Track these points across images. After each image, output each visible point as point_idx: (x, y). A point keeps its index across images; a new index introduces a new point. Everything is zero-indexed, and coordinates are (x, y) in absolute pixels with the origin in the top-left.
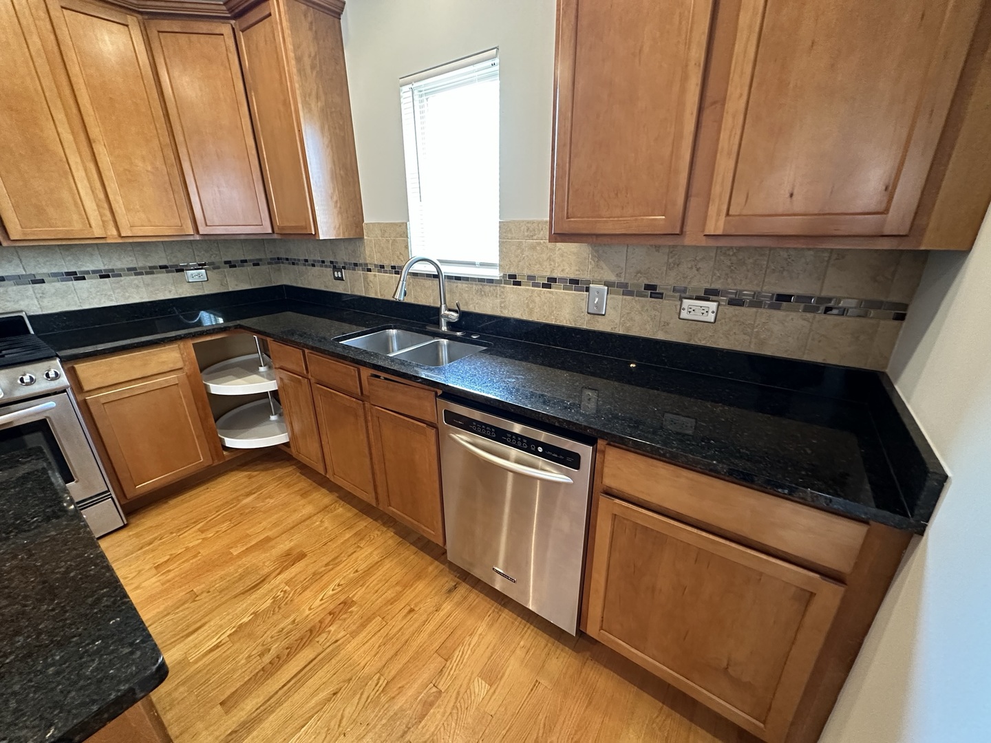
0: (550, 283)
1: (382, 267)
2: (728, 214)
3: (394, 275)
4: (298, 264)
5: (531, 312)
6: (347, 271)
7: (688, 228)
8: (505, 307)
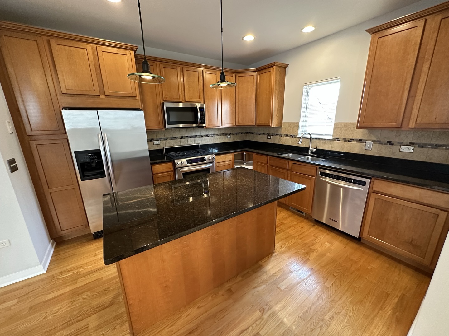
0: (351, 140)
1: (287, 135)
2: (416, 123)
3: (291, 138)
4: (254, 134)
5: (343, 149)
6: (273, 136)
7: (403, 126)
8: (333, 148)
